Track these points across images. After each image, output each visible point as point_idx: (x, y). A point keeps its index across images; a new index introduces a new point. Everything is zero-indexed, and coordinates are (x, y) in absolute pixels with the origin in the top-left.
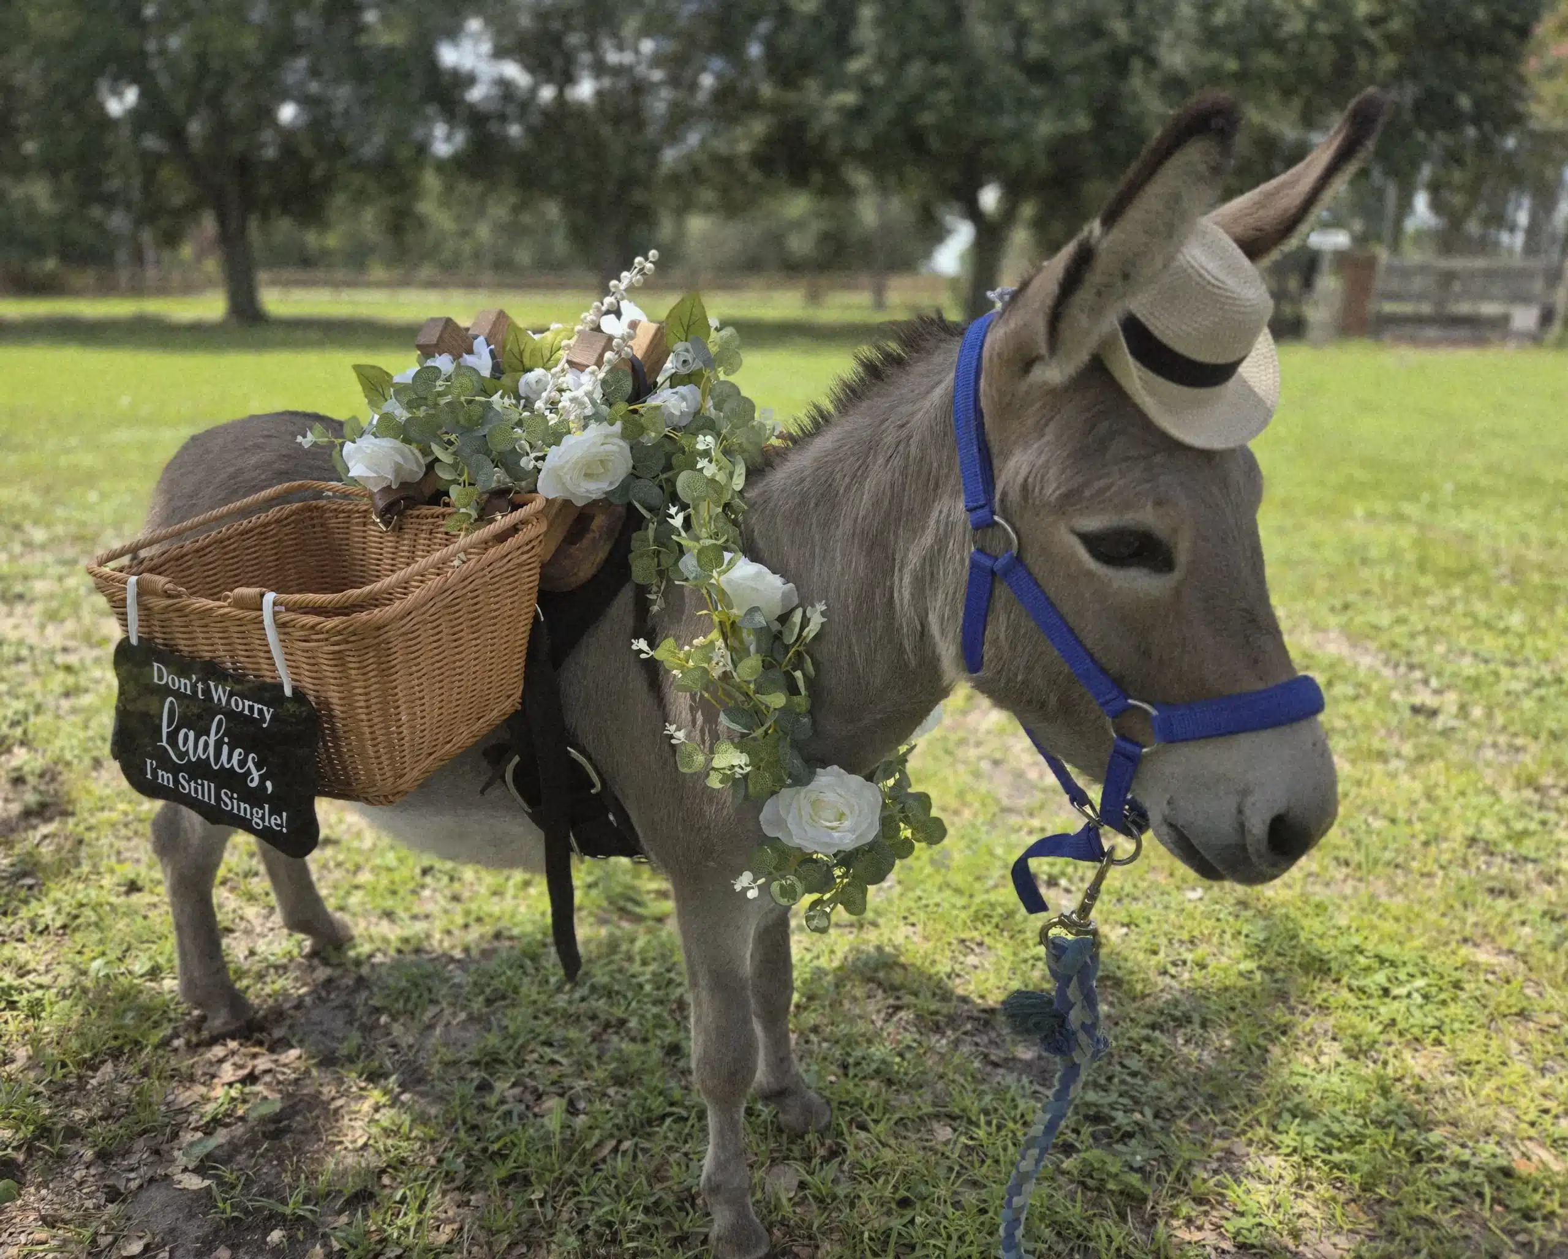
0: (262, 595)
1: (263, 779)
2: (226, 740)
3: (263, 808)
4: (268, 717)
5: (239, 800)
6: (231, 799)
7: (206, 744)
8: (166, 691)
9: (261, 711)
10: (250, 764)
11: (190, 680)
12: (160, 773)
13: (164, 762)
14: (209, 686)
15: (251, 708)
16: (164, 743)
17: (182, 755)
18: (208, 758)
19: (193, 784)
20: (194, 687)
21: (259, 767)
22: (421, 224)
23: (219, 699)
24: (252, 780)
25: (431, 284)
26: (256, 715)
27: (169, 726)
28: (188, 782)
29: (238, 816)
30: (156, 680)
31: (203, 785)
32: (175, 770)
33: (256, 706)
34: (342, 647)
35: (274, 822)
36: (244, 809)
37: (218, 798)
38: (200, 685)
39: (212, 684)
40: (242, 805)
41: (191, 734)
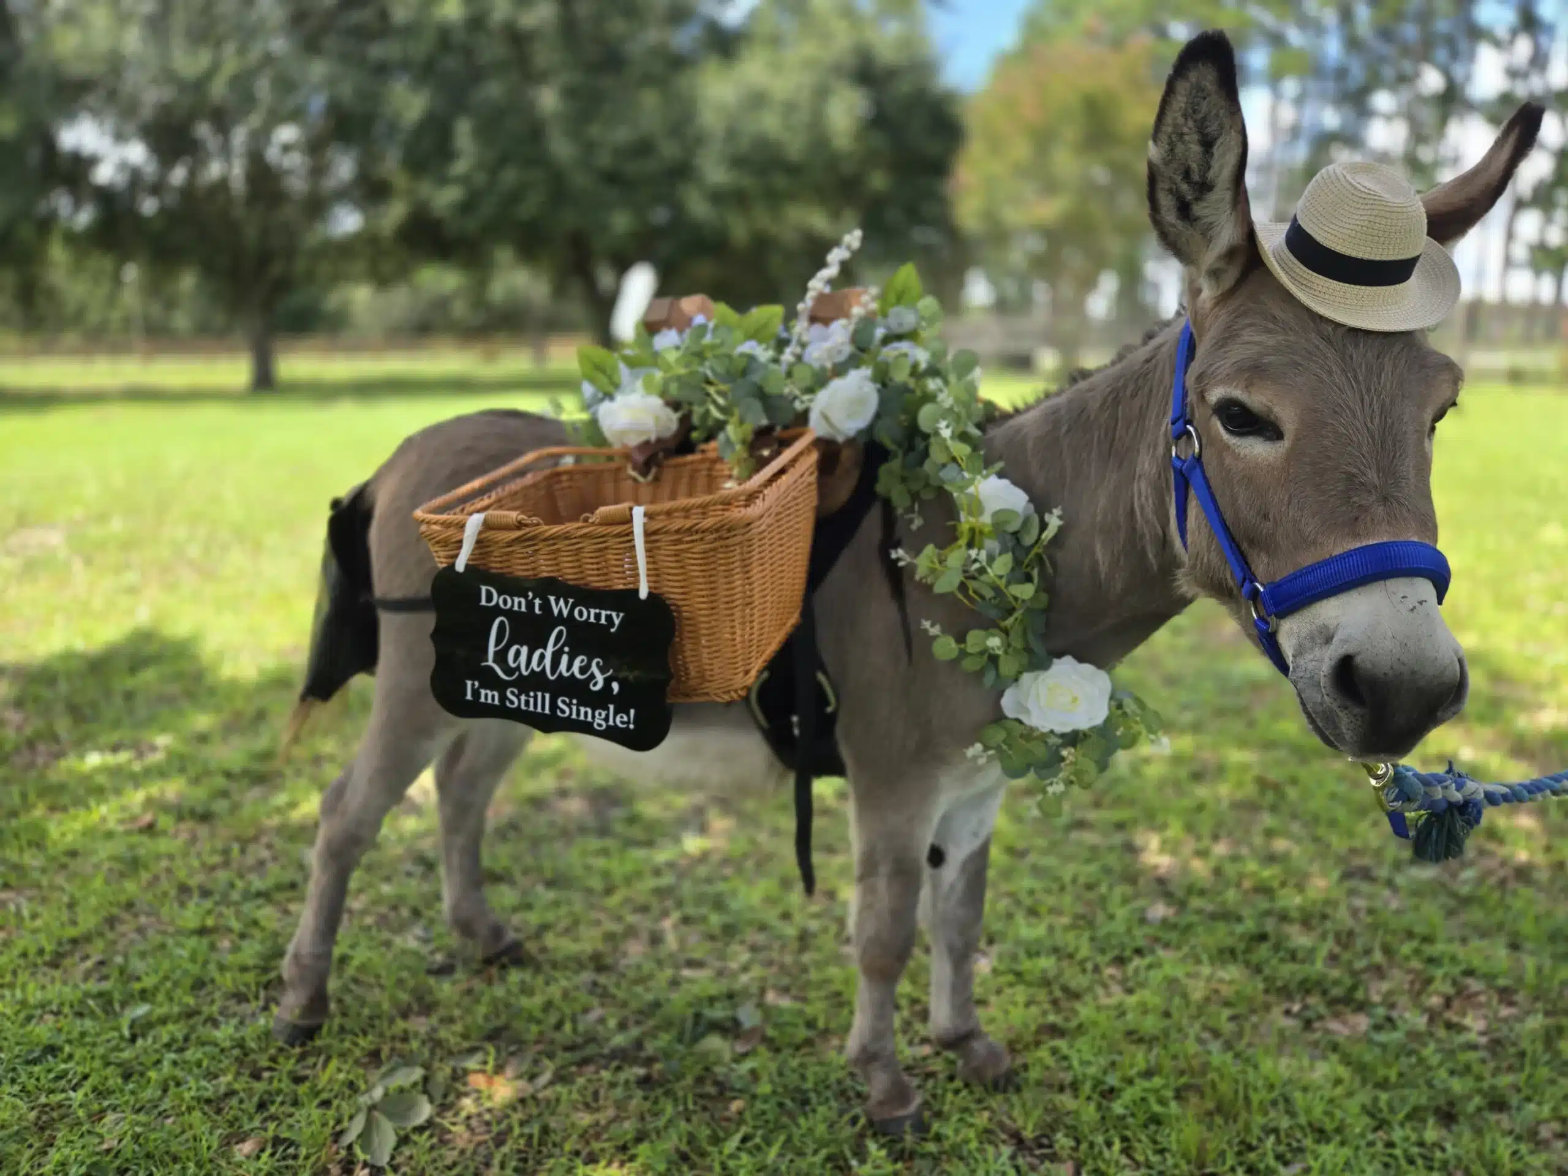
0: (631, 509)
1: (608, 682)
2: (566, 649)
3: (608, 709)
4: (617, 622)
5: (578, 705)
6: (569, 705)
7: (542, 657)
8: (497, 611)
9: (609, 618)
10: (594, 669)
11: (526, 597)
12: (483, 692)
13: (489, 680)
14: (549, 601)
15: (598, 616)
16: (490, 663)
17: (509, 671)
18: (544, 669)
19: (523, 698)
20: (530, 605)
21: (603, 670)
22: (51, 293)
23: (560, 611)
24: (595, 684)
25: (74, 352)
26: (603, 621)
27: (497, 645)
28: (518, 697)
29: (577, 721)
30: (483, 602)
31: (535, 698)
32: (500, 686)
33: (604, 613)
34: (717, 544)
35: (620, 720)
36: (585, 713)
37: (554, 706)
38: (537, 602)
39: (552, 599)
40: (582, 710)
41: (524, 650)
